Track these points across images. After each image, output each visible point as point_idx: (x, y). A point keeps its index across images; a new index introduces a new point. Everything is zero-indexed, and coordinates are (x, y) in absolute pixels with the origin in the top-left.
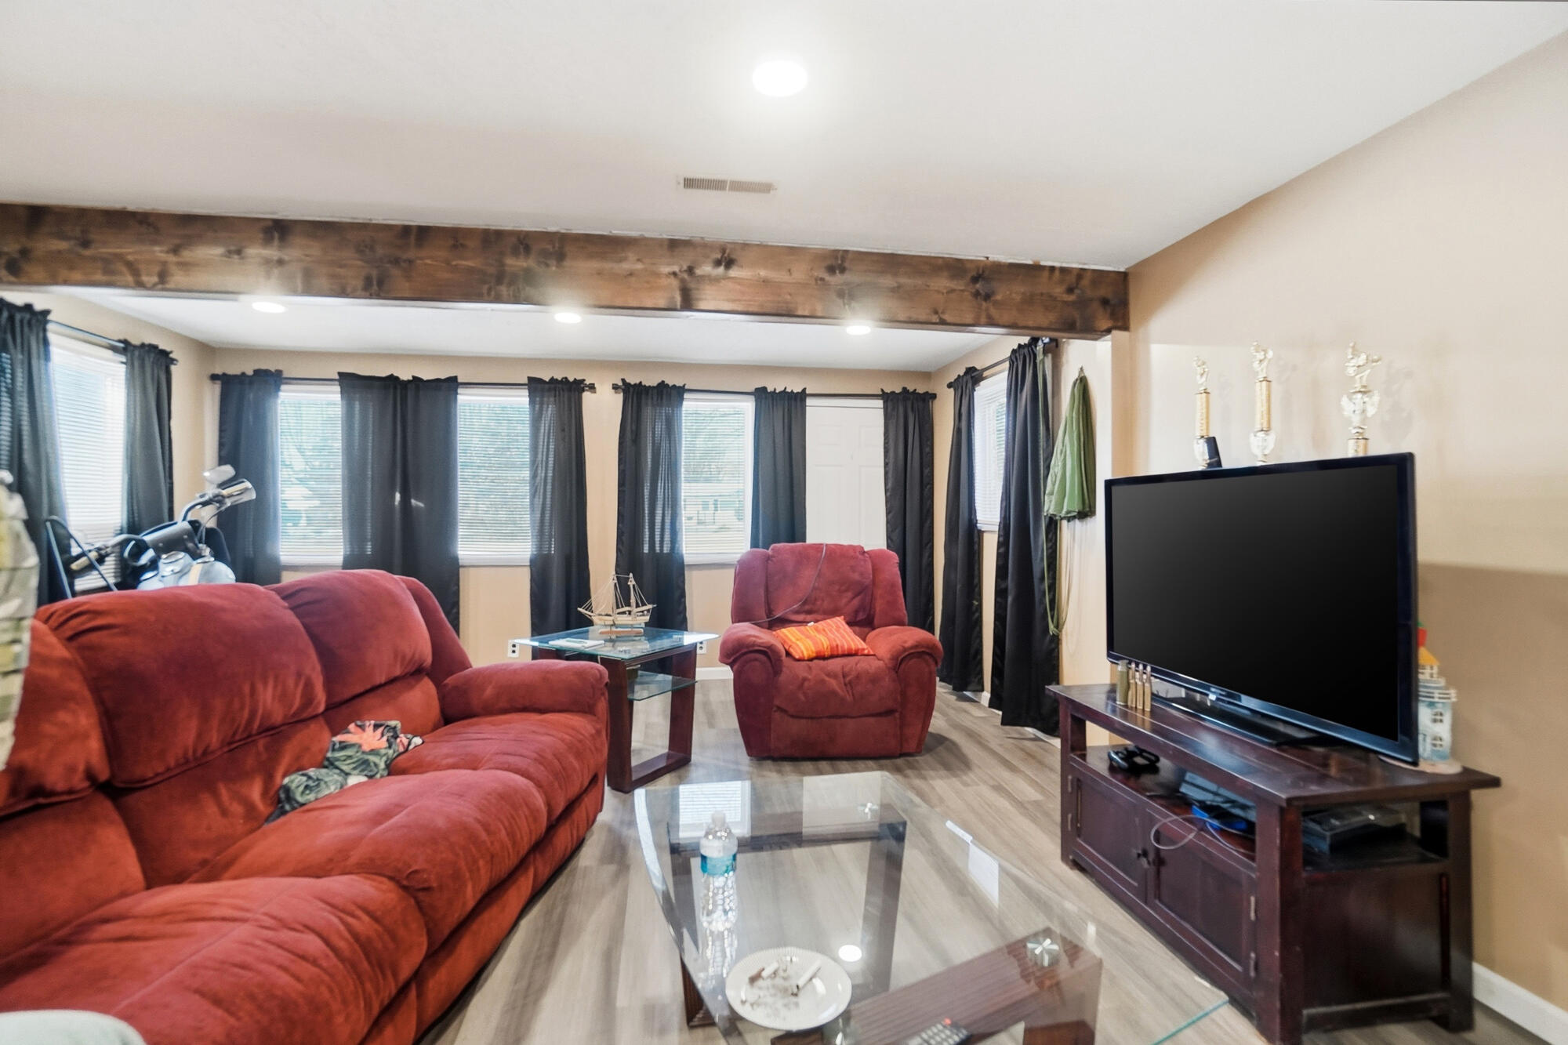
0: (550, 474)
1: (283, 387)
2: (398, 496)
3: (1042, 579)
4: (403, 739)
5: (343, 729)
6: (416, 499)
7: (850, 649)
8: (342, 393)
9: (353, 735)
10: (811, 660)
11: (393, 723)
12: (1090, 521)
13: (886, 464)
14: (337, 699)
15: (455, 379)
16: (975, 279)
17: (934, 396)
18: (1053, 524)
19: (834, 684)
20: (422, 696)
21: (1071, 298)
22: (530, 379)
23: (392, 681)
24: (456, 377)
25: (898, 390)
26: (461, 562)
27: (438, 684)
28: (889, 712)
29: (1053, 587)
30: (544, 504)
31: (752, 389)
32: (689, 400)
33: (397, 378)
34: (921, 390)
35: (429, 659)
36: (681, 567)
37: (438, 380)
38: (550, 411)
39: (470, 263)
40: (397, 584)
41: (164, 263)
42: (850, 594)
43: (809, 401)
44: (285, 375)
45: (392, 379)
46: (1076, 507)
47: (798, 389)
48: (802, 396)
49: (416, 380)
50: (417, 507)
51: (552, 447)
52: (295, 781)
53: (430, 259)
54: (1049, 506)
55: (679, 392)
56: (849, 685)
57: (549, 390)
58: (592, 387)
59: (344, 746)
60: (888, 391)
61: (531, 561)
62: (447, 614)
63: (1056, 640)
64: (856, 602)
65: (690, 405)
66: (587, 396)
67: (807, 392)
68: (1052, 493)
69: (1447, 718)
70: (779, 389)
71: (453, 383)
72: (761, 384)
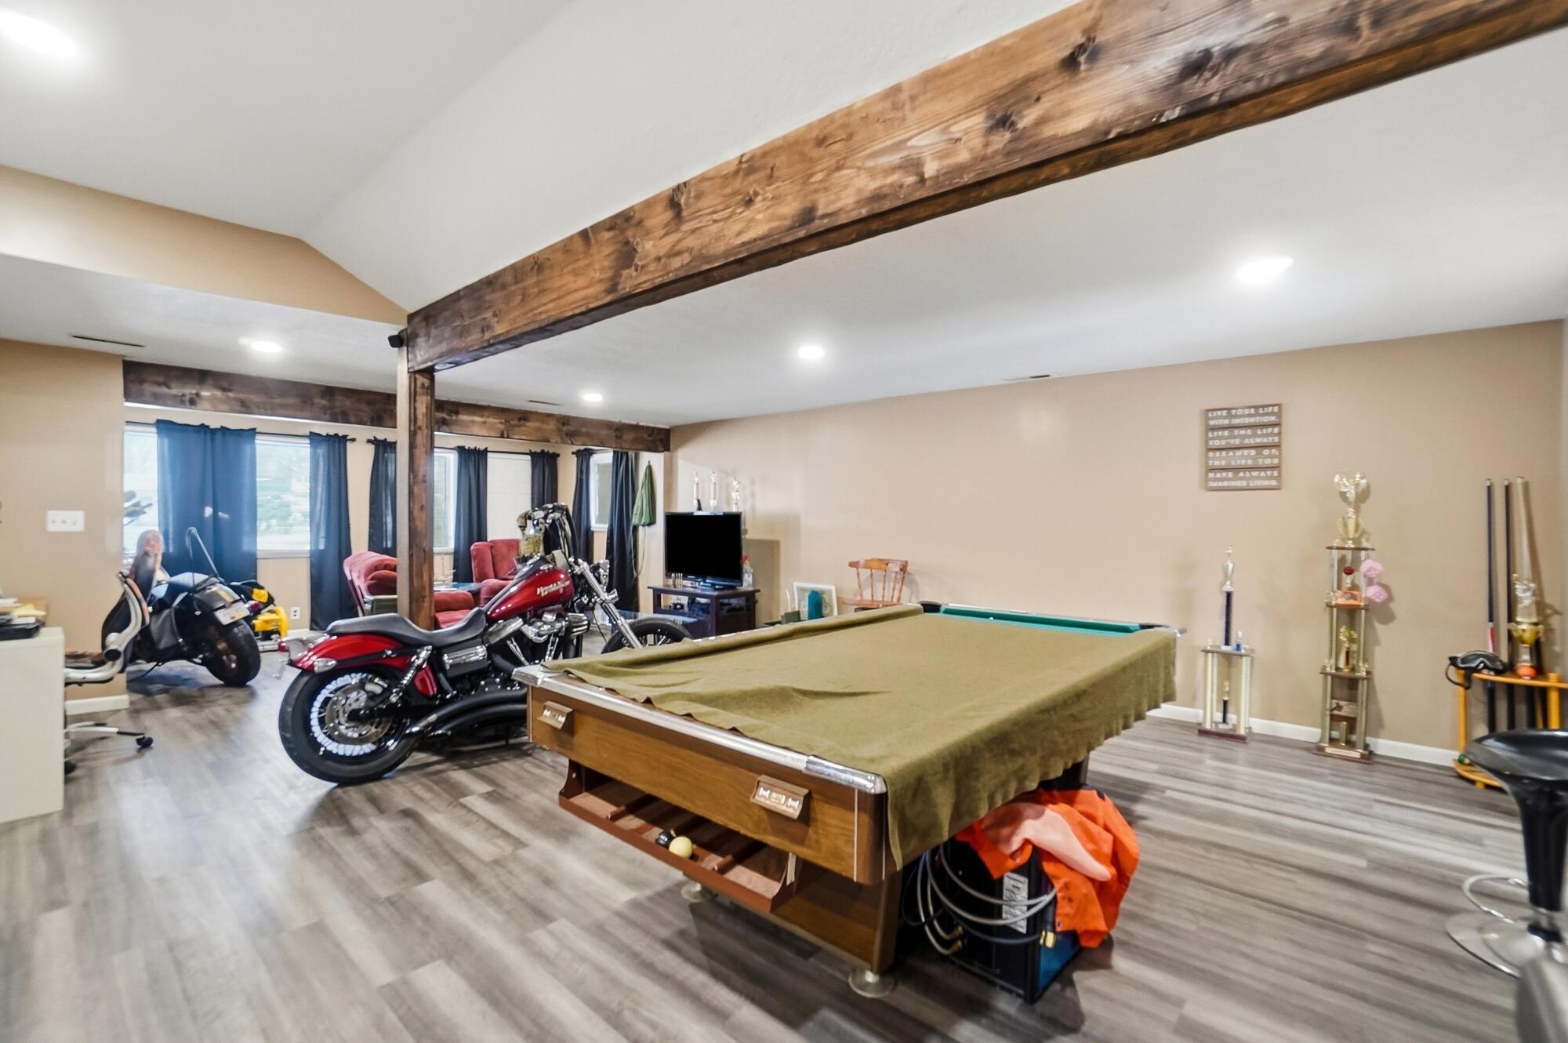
0: (325, 497)
2: (208, 509)
3: (631, 553)
6: (223, 512)
8: (158, 433)
12: (653, 527)
13: (533, 493)
15: (254, 429)
16: (616, 430)
17: (558, 455)
18: (635, 528)
21: (651, 439)
22: (308, 432)
24: (255, 429)
25: (539, 451)
26: (258, 556)
29: (636, 556)
30: (320, 516)
31: (455, 447)
33: (208, 427)
34: (551, 451)
37: (241, 430)
43: (489, 454)
45: (204, 426)
46: (648, 522)
47: (483, 448)
48: (486, 451)
49: (224, 429)
50: (223, 519)
54: (635, 520)
57: (325, 441)
58: (353, 440)
60: (533, 451)
61: (311, 554)
63: (637, 580)
66: (349, 445)
67: (488, 450)
68: (636, 514)
69: (751, 576)
70: (472, 447)
71: (253, 432)
72: (461, 444)
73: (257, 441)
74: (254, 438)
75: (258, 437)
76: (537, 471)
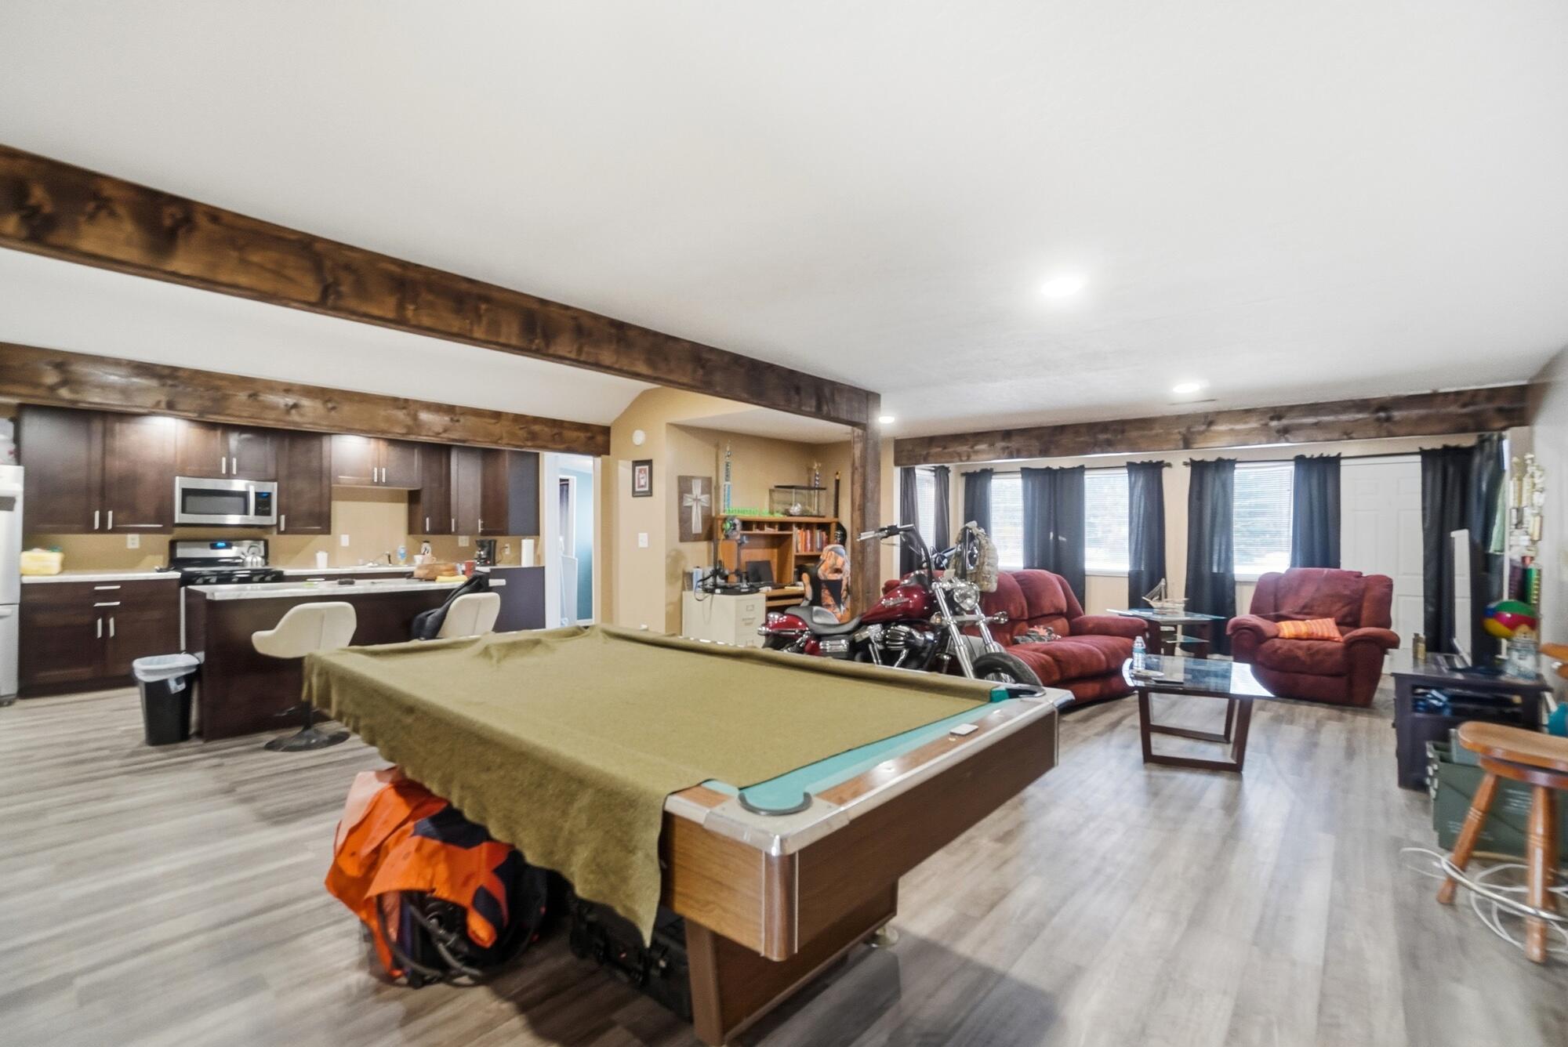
0: (1141, 521)
1: (994, 477)
2: (1052, 535)
4: (1053, 635)
5: (1033, 627)
6: (1062, 537)
7: (1323, 636)
8: (1022, 478)
9: (1036, 629)
10: (1289, 639)
11: (1050, 628)
13: (1424, 509)
14: (1033, 616)
15: (1082, 467)
16: (1378, 410)
19: (1300, 653)
20: (1062, 623)
21: (1466, 411)
22: (1128, 463)
23: (1051, 615)
25: (1438, 448)
26: (1087, 573)
27: (1069, 620)
28: (1338, 675)
30: (1137, 540)
31: (1292, 458)
32: (1239, 468)
33: (1051, 468)
35: (1065, 610)
36: (1234, 583)
37: (1074, 468)
38: (1140, 483)
39: (1082, 439)
40: (1053, 577)
41: (968, 452)
42: (1340, 605)
43: (1343, 462)
44: (995, 471)
45: (1048, 469)
47: (1333, 454)
48: (1338, 459)
49: (1062, 469)
50: (1063, 542)
51: (1142, 505)
52: (1019, 638)
53: (1066, 439)
55: (1232, 463)
56: (1312, 655)
57: (1142, 469)
58: (1169, 465)
59: (1033, 632)
60: (1427, 448)
61: (1129, 574)
62: (1079, 601)
64: (1346, 609)
65: (1240, 473)
66: (1165, 471)
67: (1342, 455)
70: (1316, 455)
71: (1082, 469)
72: (1299, 453)
73: (1086, 477)
74: (1083, 472)
75: (1086, 473)
76: (1429, 475)
